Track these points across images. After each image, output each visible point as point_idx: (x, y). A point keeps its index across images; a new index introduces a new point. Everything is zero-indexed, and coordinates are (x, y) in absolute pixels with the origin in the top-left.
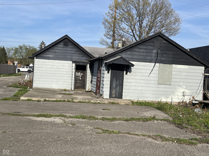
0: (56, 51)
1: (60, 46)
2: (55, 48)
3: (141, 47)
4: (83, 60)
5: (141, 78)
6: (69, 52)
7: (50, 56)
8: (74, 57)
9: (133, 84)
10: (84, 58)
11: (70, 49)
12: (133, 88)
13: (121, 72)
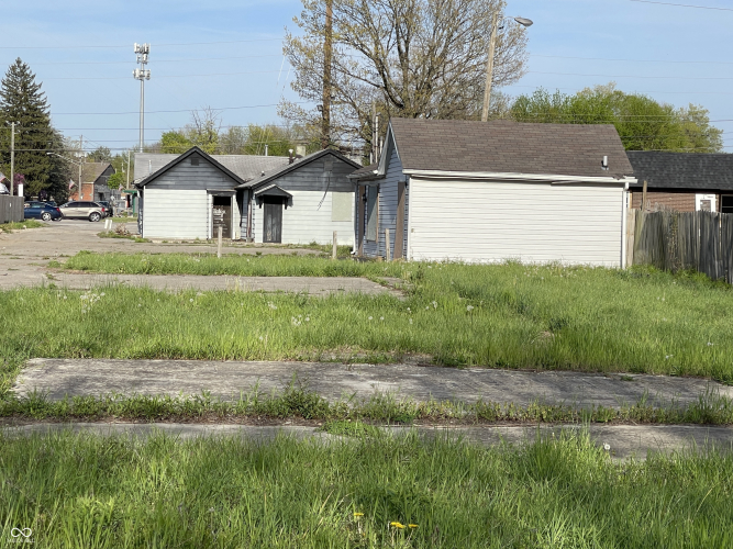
0: (180, 174)
1: (184, 164)
2: (177, 169)
3: (306, 170)
4: (226, 187)
5: (307, 213)
6: (200, 174)
7: (169, 183)
8: (210, 184)
9: (296, 222)
10: (226, 184)
11: (203, 170)
12: (296, 228)
13: (279, 206)
